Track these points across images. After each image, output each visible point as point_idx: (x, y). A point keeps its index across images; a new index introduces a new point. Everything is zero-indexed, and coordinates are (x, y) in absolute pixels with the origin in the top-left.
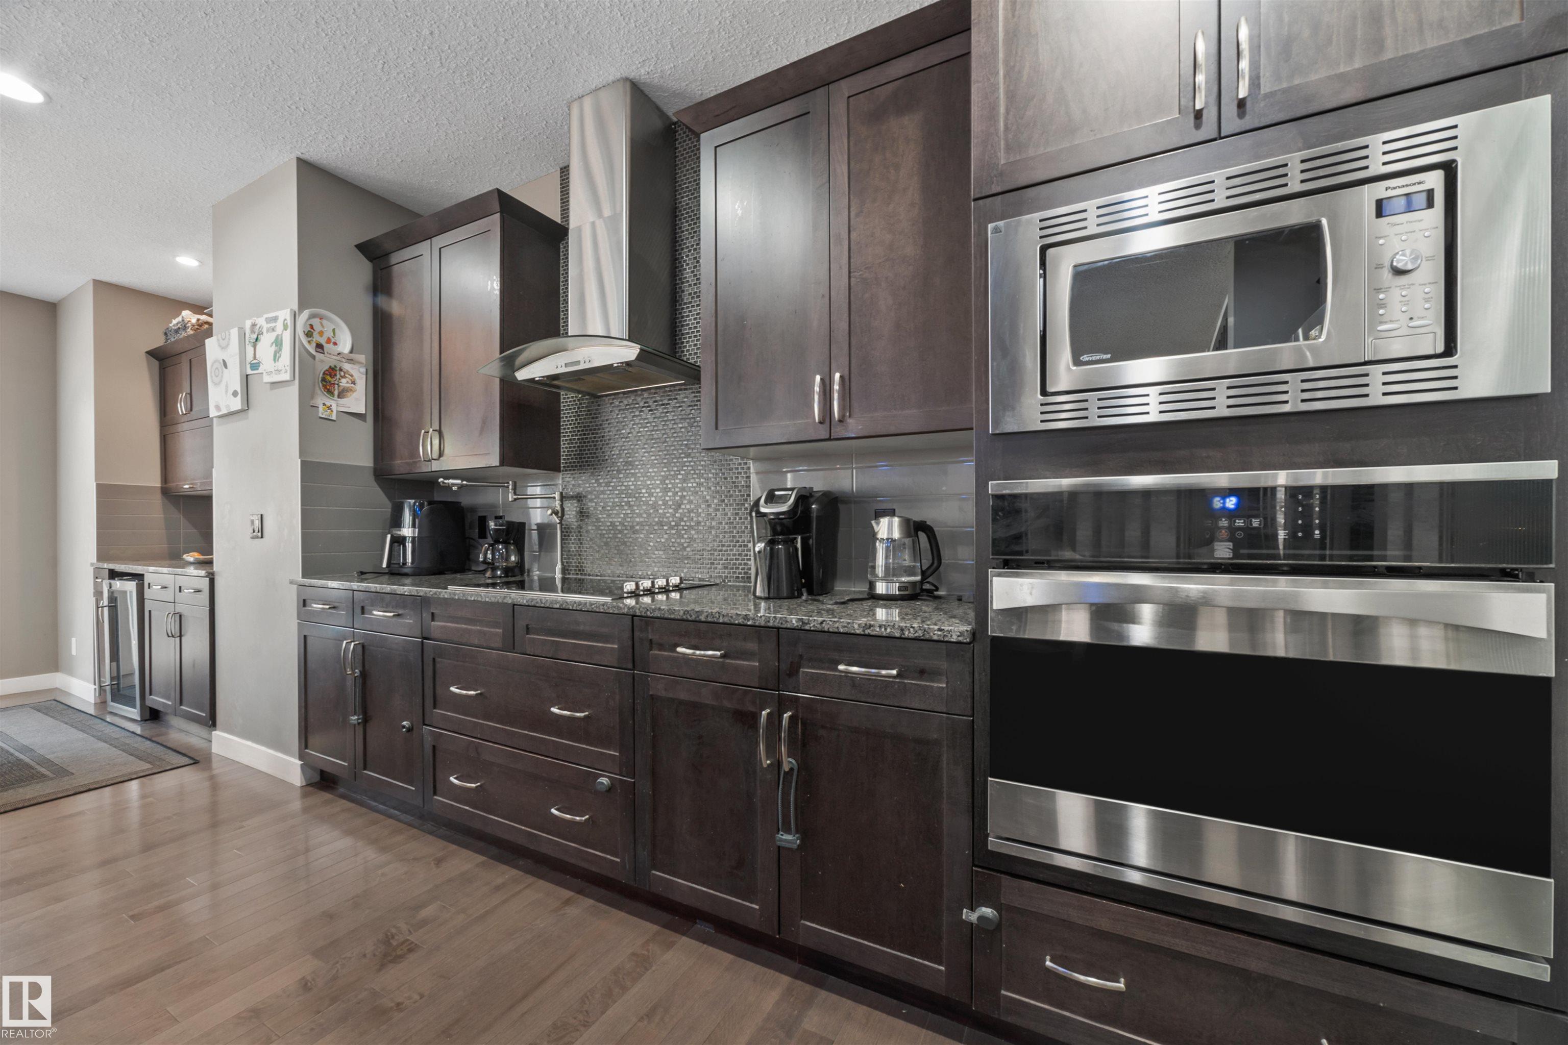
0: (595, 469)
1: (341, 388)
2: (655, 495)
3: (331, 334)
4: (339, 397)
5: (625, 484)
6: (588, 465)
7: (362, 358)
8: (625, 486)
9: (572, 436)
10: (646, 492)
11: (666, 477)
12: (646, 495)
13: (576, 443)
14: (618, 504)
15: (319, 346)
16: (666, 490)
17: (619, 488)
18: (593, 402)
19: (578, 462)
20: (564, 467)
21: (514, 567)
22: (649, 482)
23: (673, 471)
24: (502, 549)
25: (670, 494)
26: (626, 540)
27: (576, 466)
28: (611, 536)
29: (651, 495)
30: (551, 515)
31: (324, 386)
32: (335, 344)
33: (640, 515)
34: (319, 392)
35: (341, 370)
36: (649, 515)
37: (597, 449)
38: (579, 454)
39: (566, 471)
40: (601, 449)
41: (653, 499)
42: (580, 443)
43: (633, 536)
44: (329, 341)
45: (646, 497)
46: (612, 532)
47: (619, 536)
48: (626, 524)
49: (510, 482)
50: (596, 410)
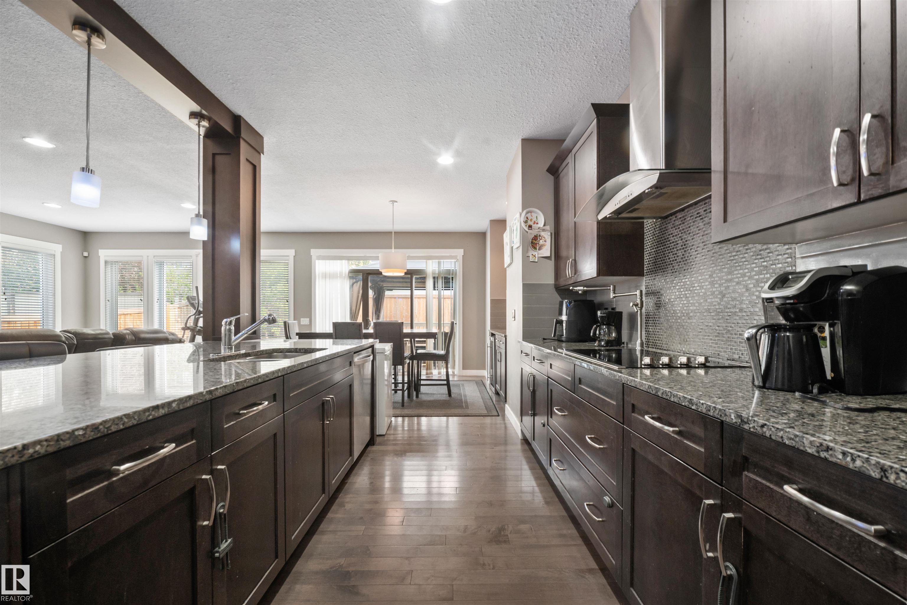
0: (664, 271)
1: (540, 245)
2: (705, 287)
3: (534, 219)
4: (539, 250)
5: (683, 281)
6: (660, 269)
7: (548, 227)
8: (683, 282)
9: (651, 250)
10: (698, 286)
11: (714, 272)
12: (698, 288)
13: (653, 254)
14: (679, 296)
15: (530, 227)
16: (712, 283)
17: (679, 284)
18: (663, 223)
19: (654, 268)
20: (646, 272)
21: (613, 340)
22: (700, 278)
23: (719, 266)
24: (605, 329)
25: (716, 286)
26: (684, 324)
27: (653, 271)
28: (673, 321)
29: (701, 287)
30: (633, 306)
31: (532, 245)
32: (537, 223)
33: (693, 305)
34: (530, 249)
35: (540, 236)
36: (700, 304)
37: (665, 257)
38: (654, 262)
39: (647, 275)
40: (668, 256)
41: (703, 291)
42: (655, 254)
43: (688, 321)
44: (534, 223)
45: (698, 290)
46: (675, 318)
47: (679, 321)
48: (684, 312)
49: (611, 286)
50: (665, 228)
